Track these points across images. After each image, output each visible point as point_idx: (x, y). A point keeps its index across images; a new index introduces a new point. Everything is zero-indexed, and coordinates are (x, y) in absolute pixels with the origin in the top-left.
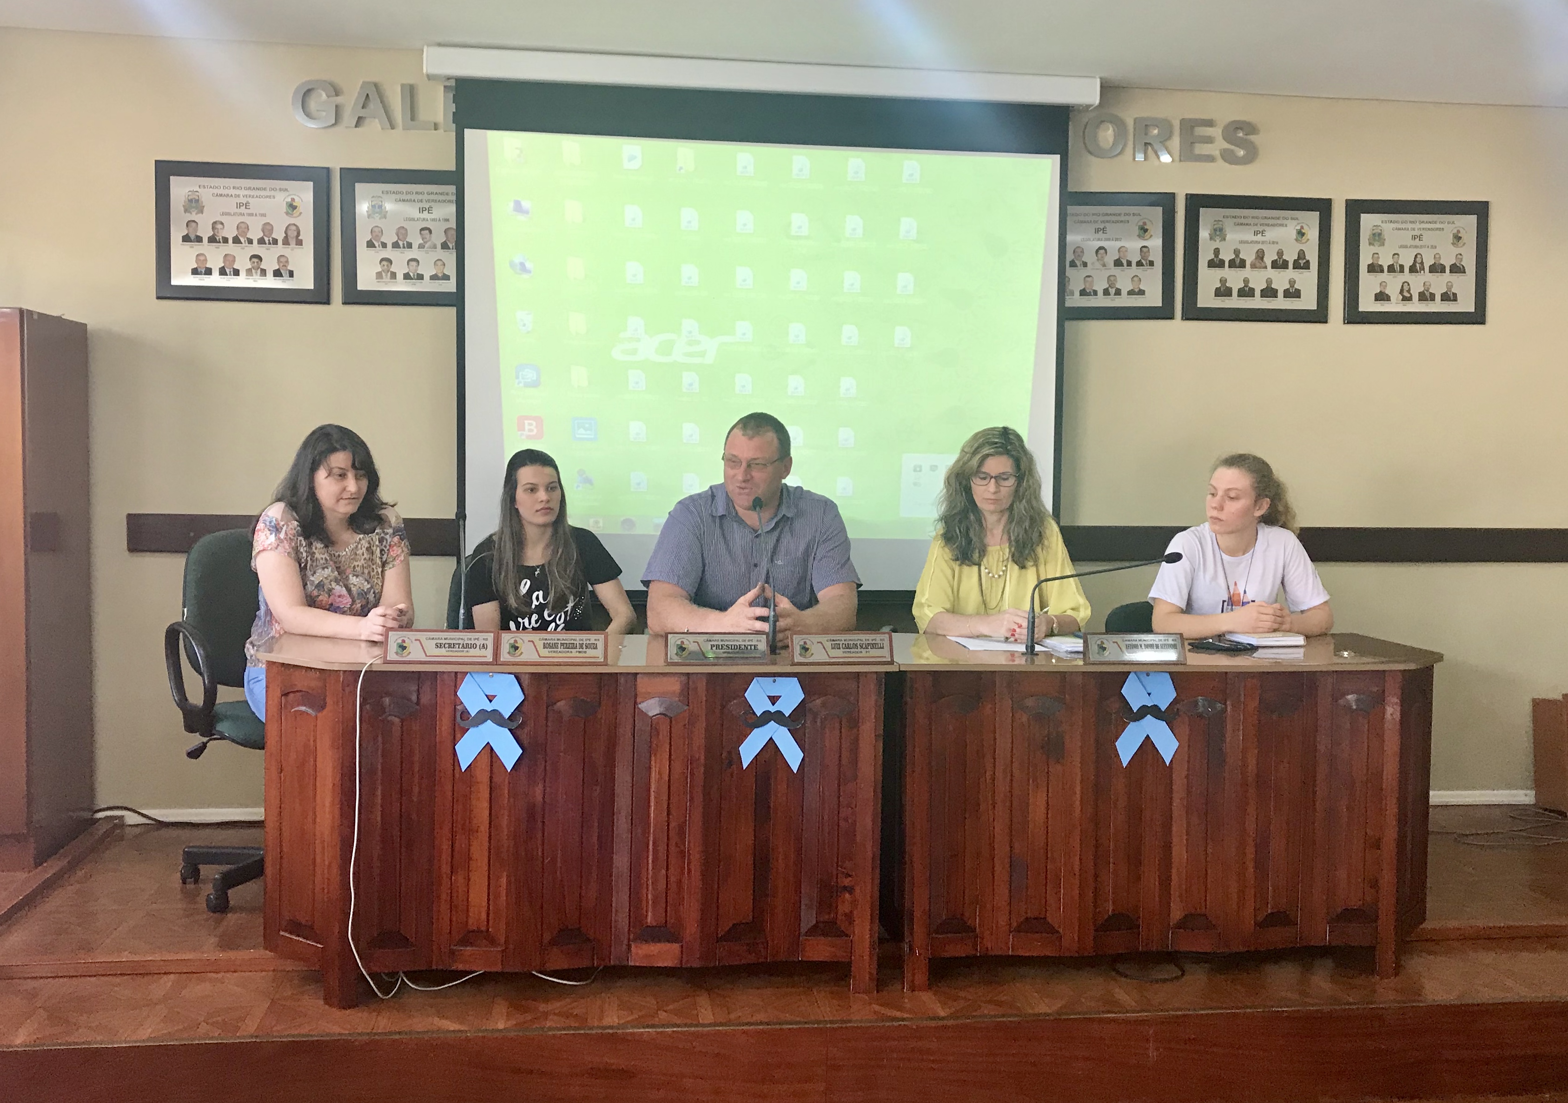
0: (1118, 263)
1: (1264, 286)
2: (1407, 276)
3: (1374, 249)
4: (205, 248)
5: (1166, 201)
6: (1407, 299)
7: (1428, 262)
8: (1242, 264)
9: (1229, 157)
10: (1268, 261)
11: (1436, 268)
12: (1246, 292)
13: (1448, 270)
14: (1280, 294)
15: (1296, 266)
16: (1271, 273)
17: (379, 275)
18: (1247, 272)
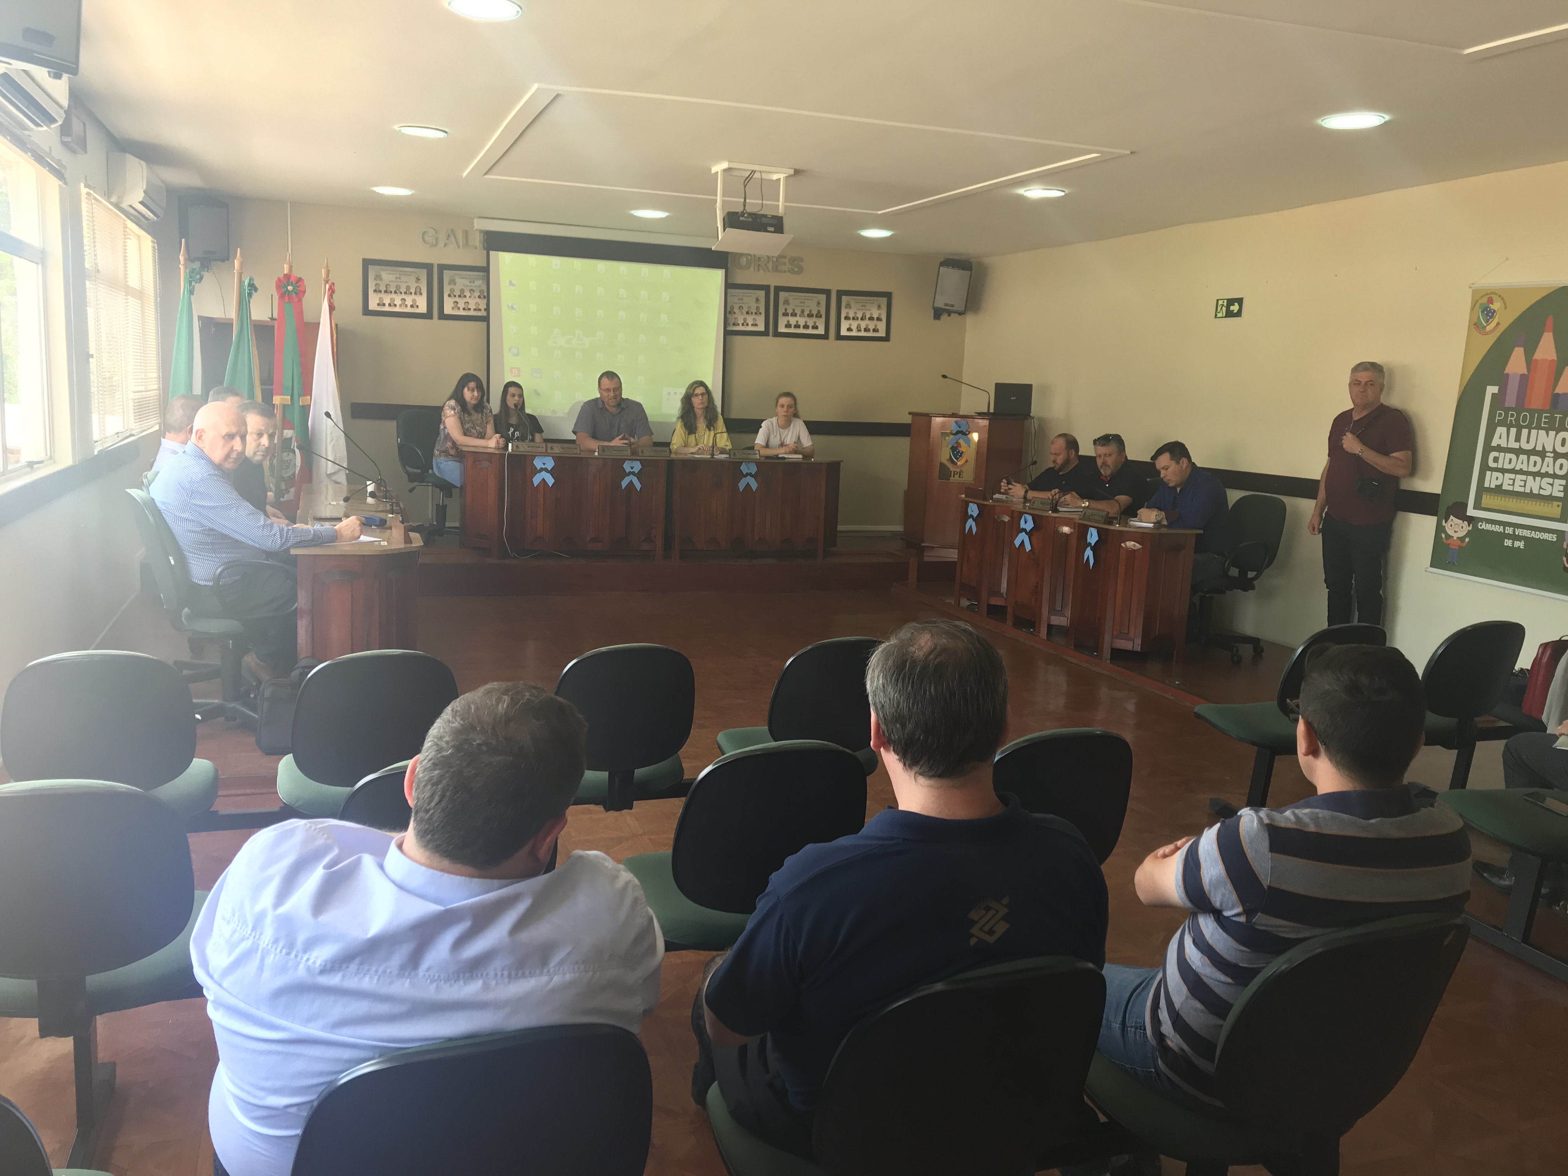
0: (747, 313)
1: (804, 324)
2: (859, 322)
3: (847, 310)
4: (383, 295)
5: (766, 288)
6: (859, 331)
7: (868, 316)
8: (795, 315)
9: (792, 271)
10: (806, 313)
11: (871, 319)
12: (797, 326)
13: (875, 319)
14: (810, 327)
15: (817, 316)
16: (807, 319)
17: (453, 308)
18: (798, 318)
